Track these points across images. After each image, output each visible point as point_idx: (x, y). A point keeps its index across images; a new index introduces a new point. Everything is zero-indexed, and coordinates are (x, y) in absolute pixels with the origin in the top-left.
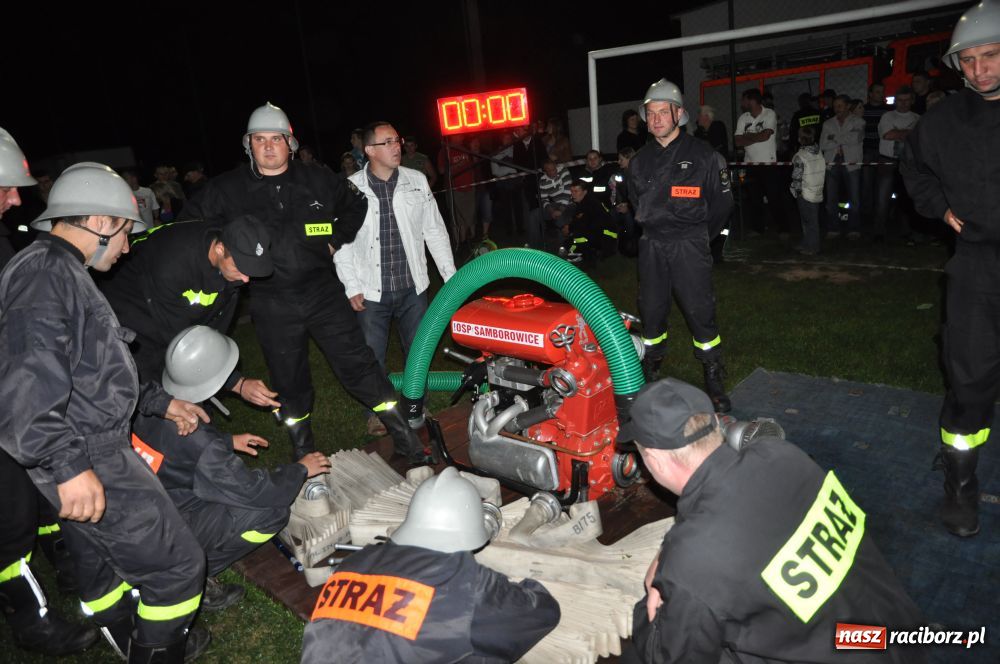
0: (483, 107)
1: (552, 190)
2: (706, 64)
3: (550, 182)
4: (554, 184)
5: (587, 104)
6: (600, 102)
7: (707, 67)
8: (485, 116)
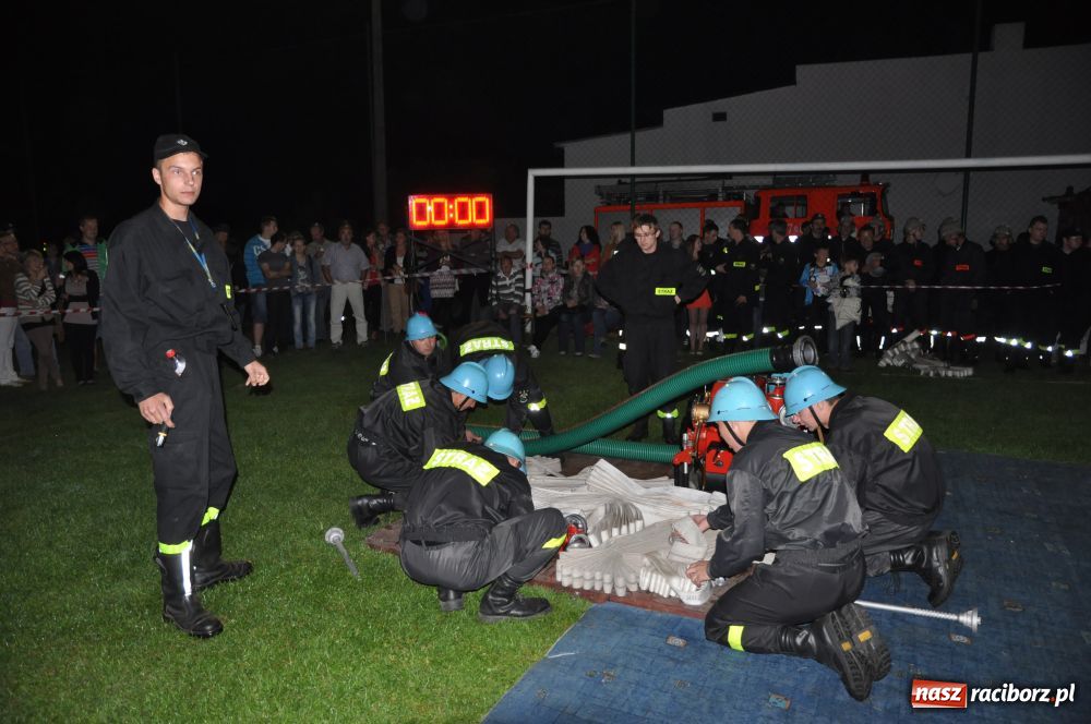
0: (451, 207)
1: (505, 287)
2: (599, 191)
3: (504, 279)
4: (508, 282)
5: (524, 215)
6: (536, 214)
7: (601, 194)
8: (451, 215)
